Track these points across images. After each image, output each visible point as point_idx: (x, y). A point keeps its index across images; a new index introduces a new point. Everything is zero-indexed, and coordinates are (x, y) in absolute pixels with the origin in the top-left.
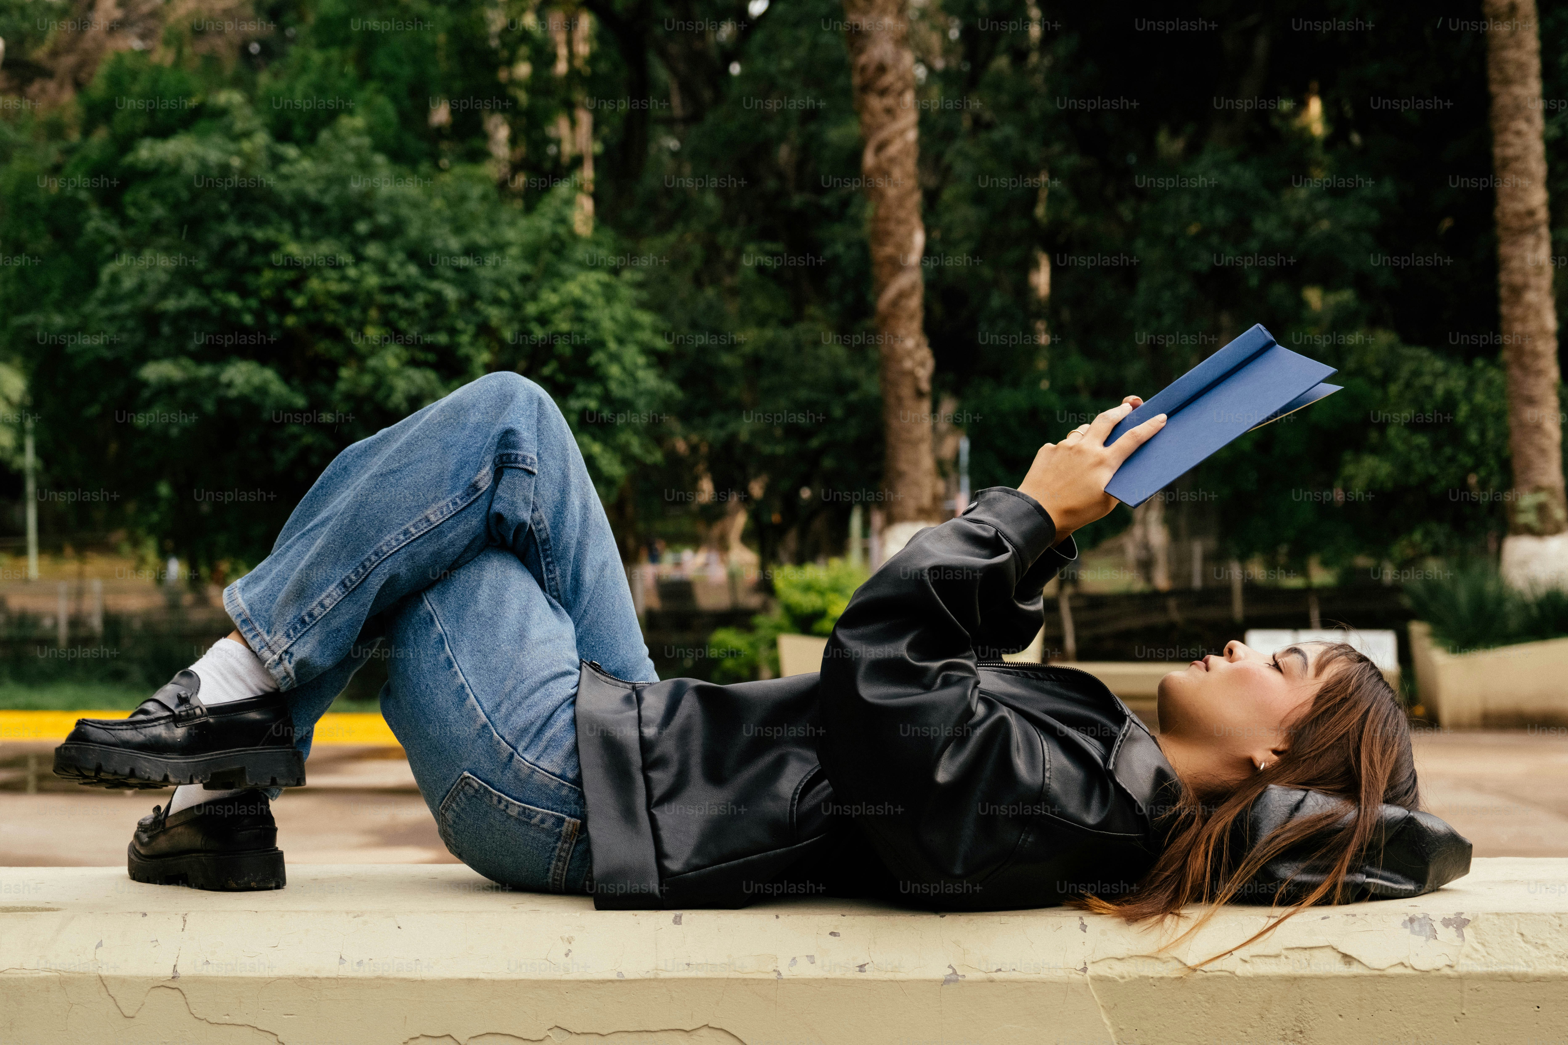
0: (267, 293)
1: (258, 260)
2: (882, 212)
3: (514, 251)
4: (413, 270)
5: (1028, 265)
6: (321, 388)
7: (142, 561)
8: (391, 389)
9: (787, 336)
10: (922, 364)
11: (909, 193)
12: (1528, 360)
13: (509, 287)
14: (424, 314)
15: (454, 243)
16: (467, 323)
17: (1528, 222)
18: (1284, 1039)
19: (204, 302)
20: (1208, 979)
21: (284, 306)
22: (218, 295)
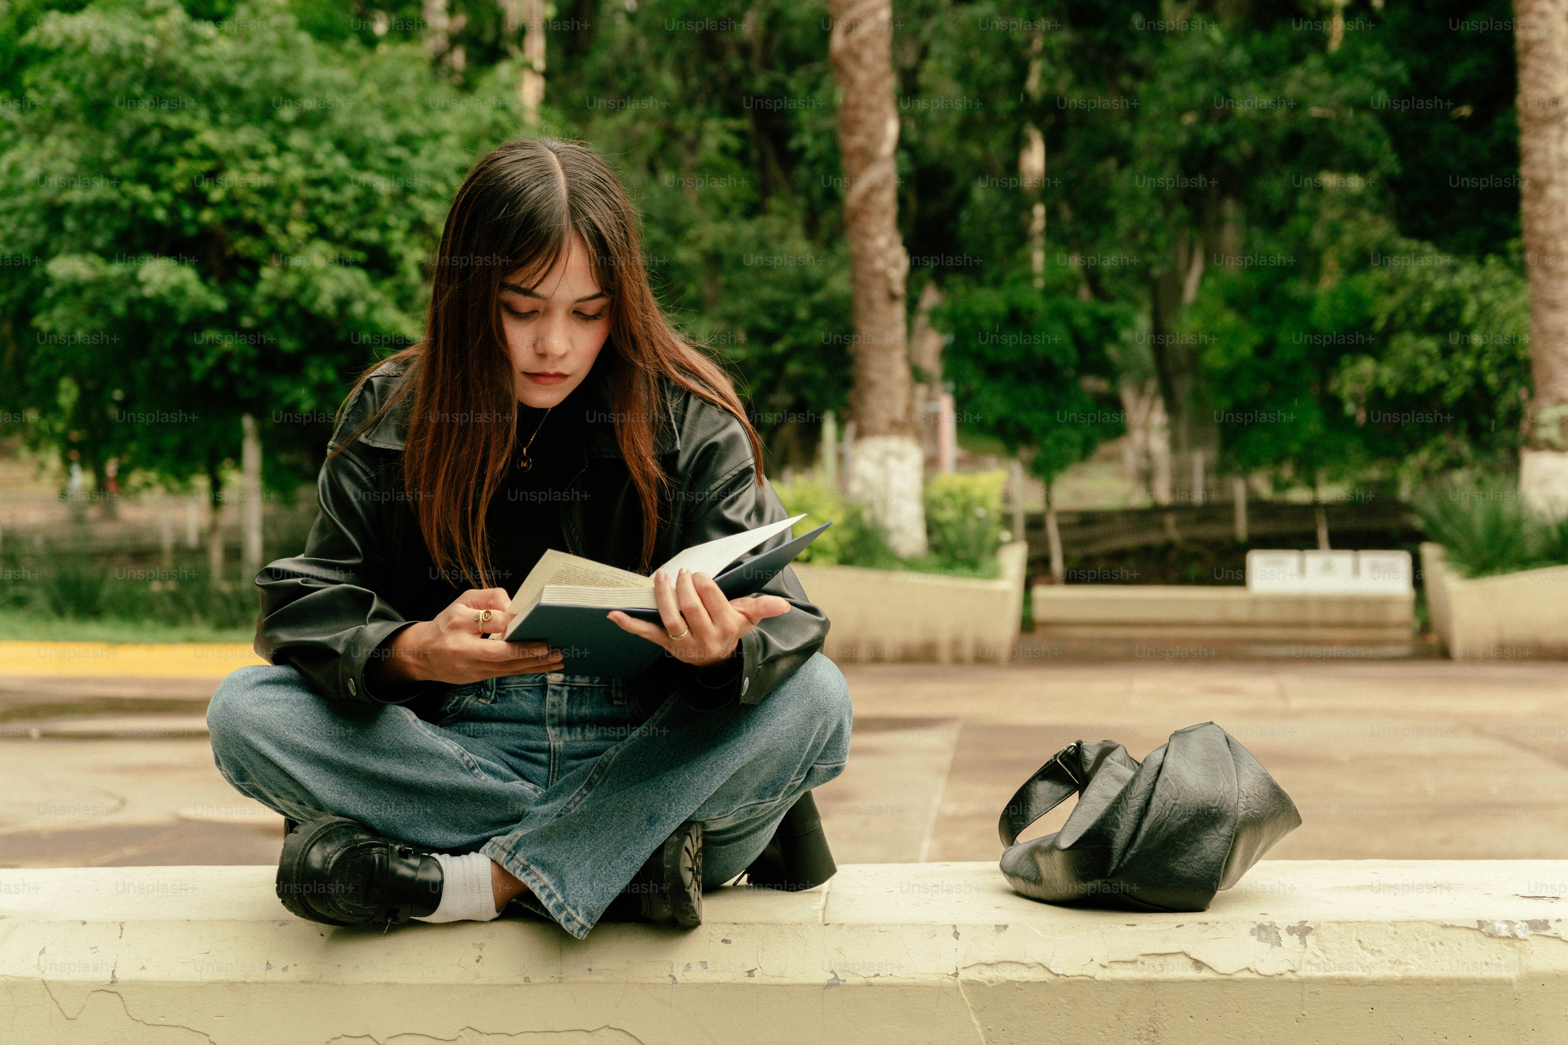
0: (181, 186)
1: (170, 149)
2: (852, 99)
3: (451, 141)
4: (341, 161)
5: (1019, 143)
6: (240, 290)
7: (42, 466)
8: (318, 291)
9: (748, 230)
10: (895, 265)
11: (881, 78)
12: (1550, 261)
13: (445, 180)
14: (352, 208)
15: (386, 132)
16: (399, 218)
17: (1552, 111)
18: (1139, 1039)
19: (113, 195)
20: (1069, 983)
21: (199, 200)
22: (127, 186)
